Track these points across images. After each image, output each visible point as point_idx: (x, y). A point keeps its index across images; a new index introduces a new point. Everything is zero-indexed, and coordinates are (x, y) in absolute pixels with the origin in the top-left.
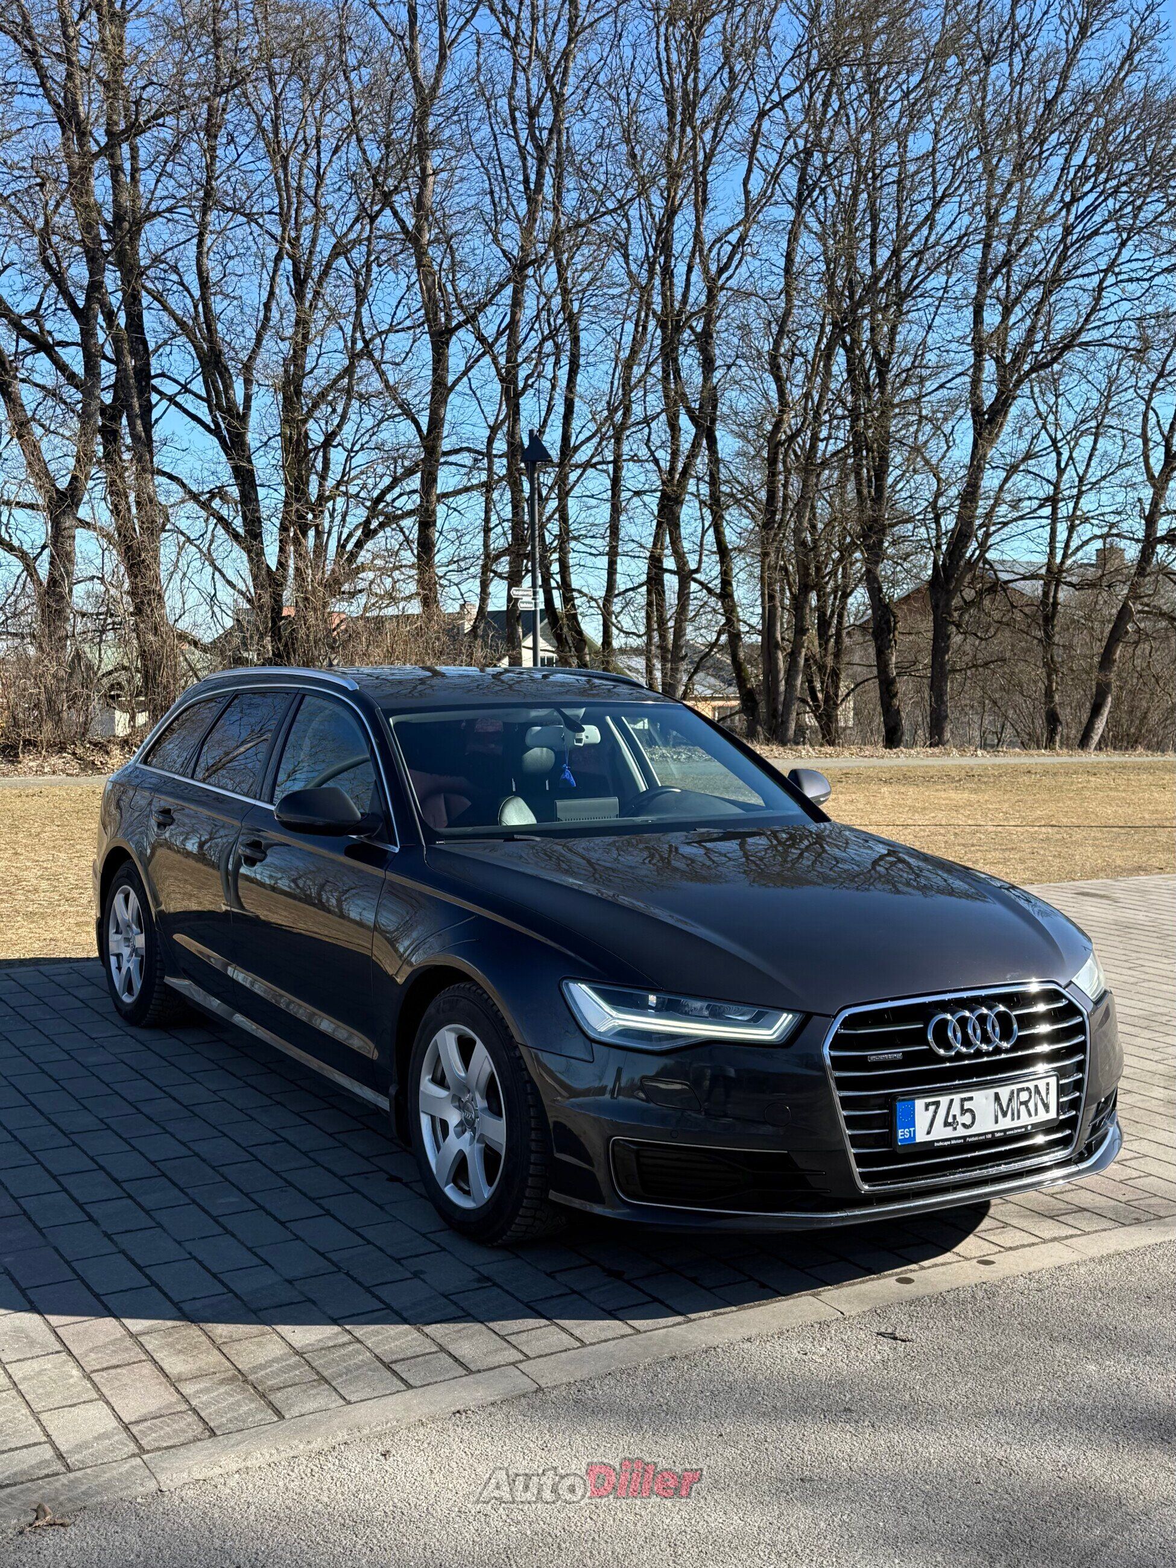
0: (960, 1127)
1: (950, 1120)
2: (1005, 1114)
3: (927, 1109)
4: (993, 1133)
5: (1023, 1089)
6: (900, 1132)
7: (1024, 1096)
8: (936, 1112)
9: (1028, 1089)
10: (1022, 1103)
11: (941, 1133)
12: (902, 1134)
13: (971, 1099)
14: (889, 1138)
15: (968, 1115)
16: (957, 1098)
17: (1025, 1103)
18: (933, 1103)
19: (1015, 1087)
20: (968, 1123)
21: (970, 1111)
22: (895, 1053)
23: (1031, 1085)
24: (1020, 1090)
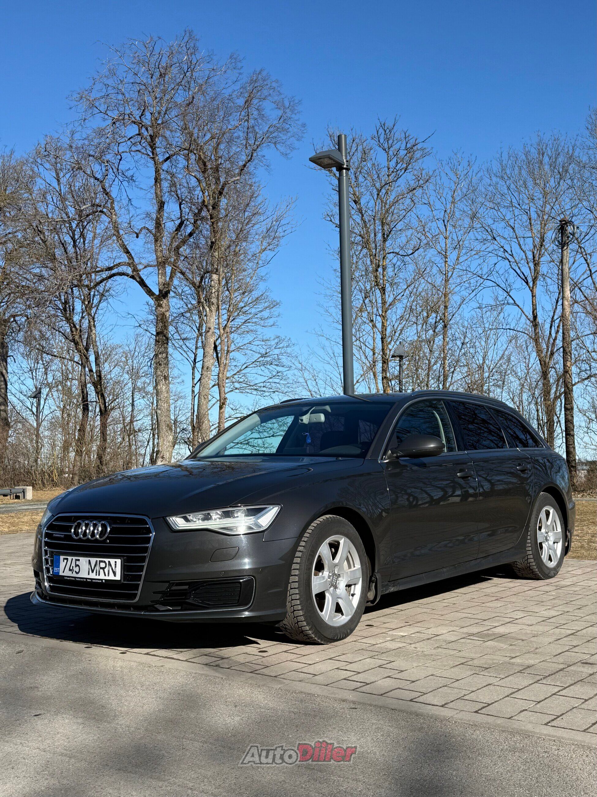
0: (74, 572)
1: (71, 568)
2: (93, 571)
3: (64, 561)
4: (86, 579)
5: (102, 561)
6: (55, 569)
7: (103, 565)
8: (67, 563)
9: (105, 562)
10: (101, 568)
11: (67, 573)
13: (79, 560)
15: (77, 567)
16: (74, 558)
17: (103, 569)
18: (66, 559)
19: (98, 559)
20: (77, 571)
21: (78, 565)
22: (61, 534)
23: (107, 560)
24: (100, 562)
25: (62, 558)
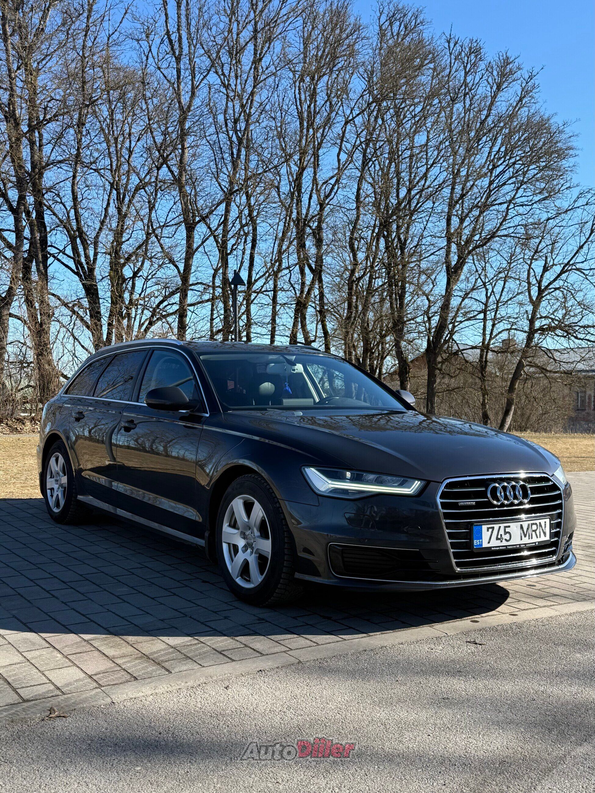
0: (504, 541)
1: (499, 537)
2: (525, 536)
3: (488, 531)
4: (520, 545)
6: (475, 541)
7: (534, 527)
8: (492, 532)
9: (536, 524)
10: (533, 531)
11: (494, 543)
12: (476, 542)
13: (509, 527)
14: (470, 545)
15: (508, 535)
16: (502, 526)
17: (535, 531)
18: (491, 528)
19: (530, 522)
20: (508, 539)
21: (509, 533)
22: (472, 502)
23: (537, 522)
24: (532, 524)
25: (484, 528)
